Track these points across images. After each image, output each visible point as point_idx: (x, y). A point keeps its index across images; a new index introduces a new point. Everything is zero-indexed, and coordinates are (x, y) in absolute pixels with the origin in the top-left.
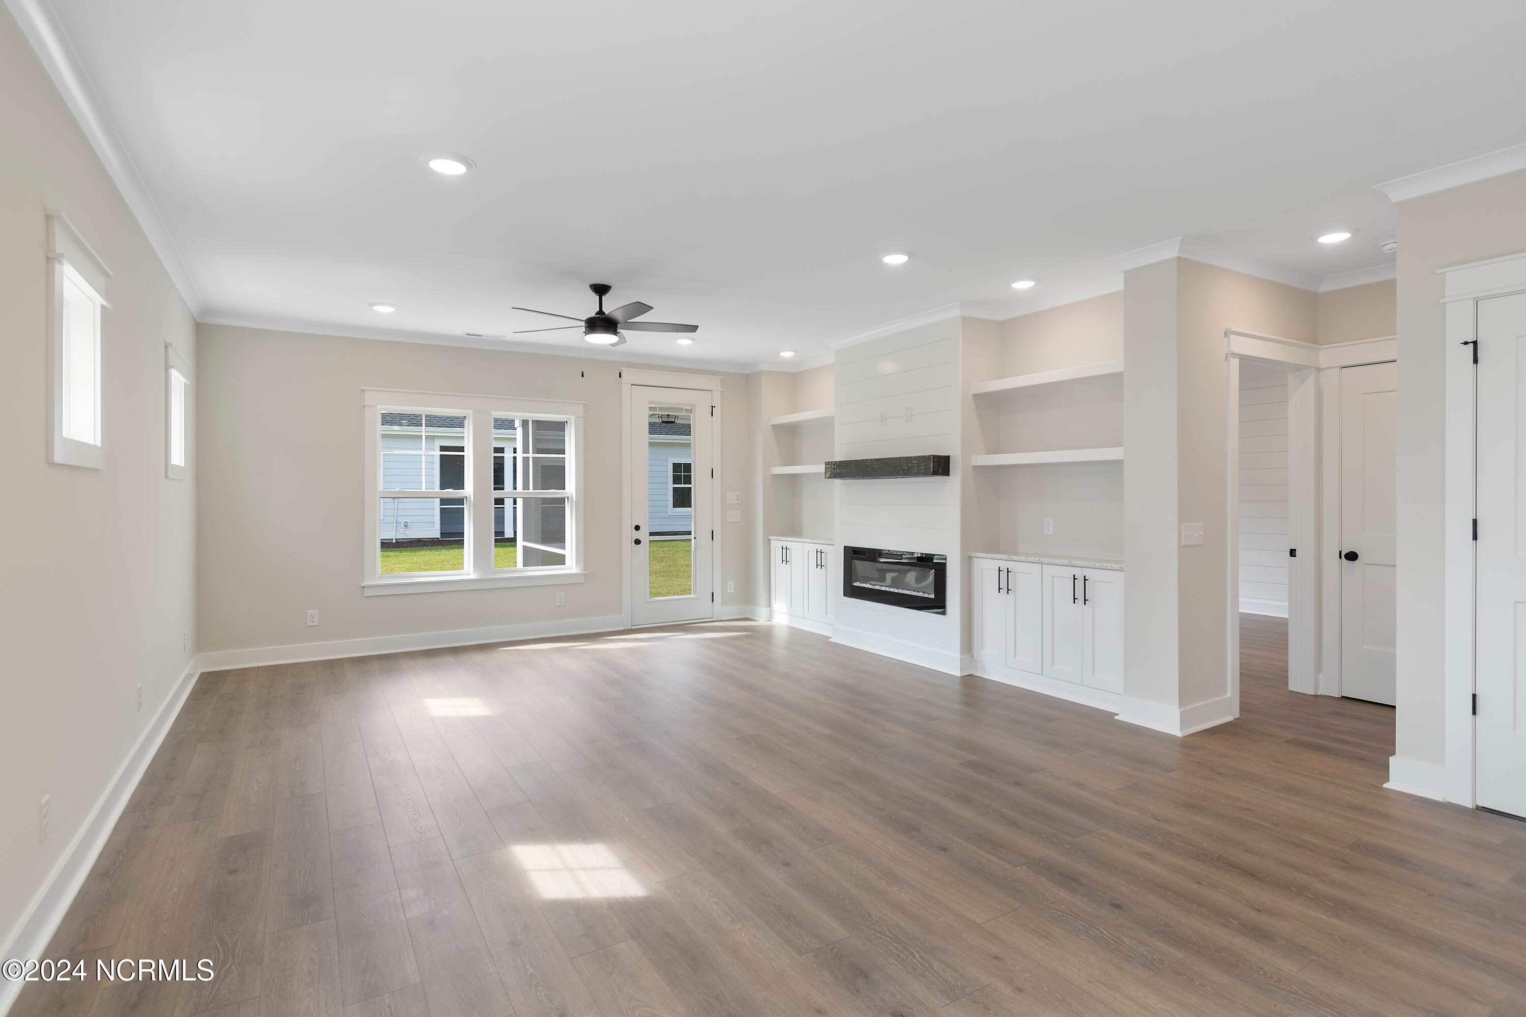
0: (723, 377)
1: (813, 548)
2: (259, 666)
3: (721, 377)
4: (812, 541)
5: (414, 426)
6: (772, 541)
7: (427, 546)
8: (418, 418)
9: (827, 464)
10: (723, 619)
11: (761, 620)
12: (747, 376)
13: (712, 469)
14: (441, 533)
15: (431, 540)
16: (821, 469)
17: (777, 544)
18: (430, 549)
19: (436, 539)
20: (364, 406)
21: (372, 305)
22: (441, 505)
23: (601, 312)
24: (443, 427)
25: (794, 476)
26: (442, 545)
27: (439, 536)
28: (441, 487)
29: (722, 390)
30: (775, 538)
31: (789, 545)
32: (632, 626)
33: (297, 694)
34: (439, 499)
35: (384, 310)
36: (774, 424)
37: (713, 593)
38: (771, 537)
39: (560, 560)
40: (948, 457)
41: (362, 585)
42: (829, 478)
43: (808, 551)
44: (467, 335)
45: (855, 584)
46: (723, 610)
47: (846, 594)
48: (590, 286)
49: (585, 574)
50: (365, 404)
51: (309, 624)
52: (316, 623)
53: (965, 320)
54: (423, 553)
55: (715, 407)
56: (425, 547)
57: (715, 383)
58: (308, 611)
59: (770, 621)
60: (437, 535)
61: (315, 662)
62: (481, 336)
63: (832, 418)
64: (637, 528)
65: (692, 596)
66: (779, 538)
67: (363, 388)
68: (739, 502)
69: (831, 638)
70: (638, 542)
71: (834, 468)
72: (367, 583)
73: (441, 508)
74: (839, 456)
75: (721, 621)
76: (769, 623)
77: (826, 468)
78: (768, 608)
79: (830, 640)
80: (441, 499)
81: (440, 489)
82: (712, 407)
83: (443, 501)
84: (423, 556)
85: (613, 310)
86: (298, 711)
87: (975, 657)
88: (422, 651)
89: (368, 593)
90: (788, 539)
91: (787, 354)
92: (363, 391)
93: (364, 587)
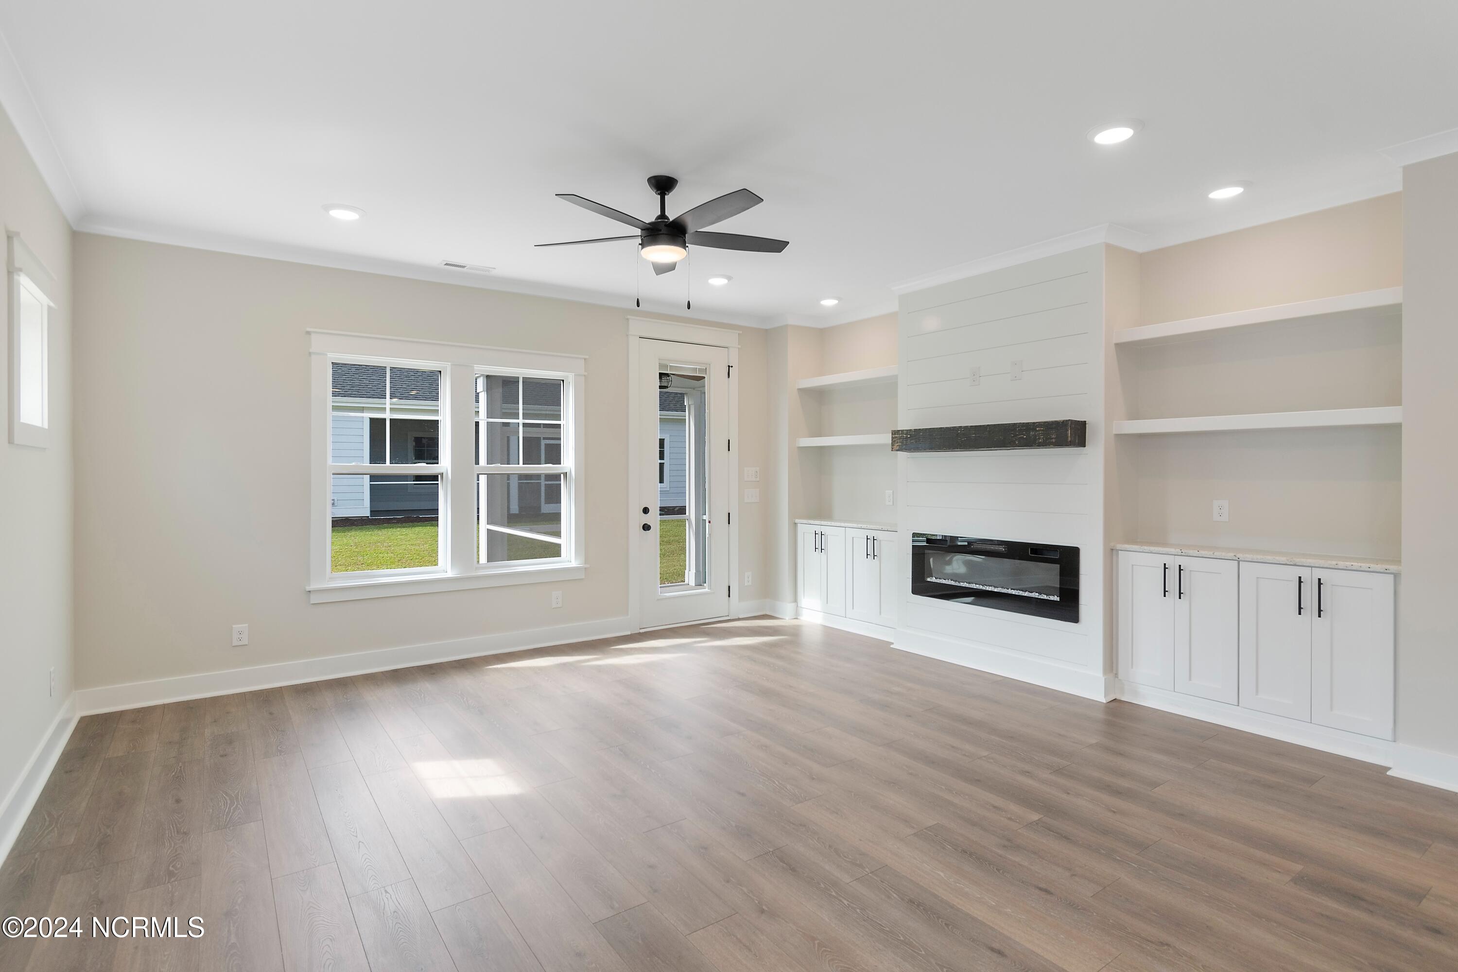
0: (741, 332)
1: (863, 534)
2: (165, 703)
3: (738, 332)
4: (860, 526)
5: (342, 396)
6: (799, 524)
7: (356, 525)
8: (346, 388)
9: (894, 433)
10: (740, 617)
11: (787, 619)
12: (766, 330)
13: (729, 440)
14: (371, 511)
15: (360, 518)
16: (887, 439)
17: (807, 530)
18: (360, 529)
19: (366, 518)
20: (310, 354)
21: (327, 208)
22: (370, 482)
23: (663, 215)
24: (374, 398)
25: (821, 448)
26: (373, 524)
27: (369, 515)
28: (370, 461)
29: (740, 347)
30: (805, 521)
31: (824, 530)
32: (640, 629)
33: (222, 756)
34: (369, 476)
35: (344, 215)
36: (800, 387)
37: (729, 587)
38: (797, 521)
39: (554, 551)
40: (1084, 423)
41: (308, 588)
42: (897, 450)
43: (853, 538)
44: (446, 264)
45: (929, 580)
46: (739, 606)
47: (915, 591)
48: (650, 180)
49: (585, 568)
50: (311, 351)
51: (235, 643)
52: (245, 641)
53: (1108, 246)
54: (353, 533)
55: (732, 367)
56: (354, 527)
57: (731, 339)
58: (234, 626)
59: (797, 619)
60: (367, 513)
61: (244, 694)
62: (464, 267)
63: (896, 377)
64: (646, 511)
65: (707, 590)
66: (809, 521)
67: (309, 329)
68: (758, 479)
69: (893, 643)
70: (646, 527)
71: (907, 438)
72: (313, 586)
73: (370, 484)
74: (906, 424)
75: (739, 619)
76: (795, 622)
77: (893, 438)
78: (793, 604)
79: (892, 646)
80: (370, 476)
81: (370, 463)
82: (729, 366)
83: (373, 478)
84: (354, 537)
85: (683, 213)
86: (226, 794)
87: (1120, 677)
88: (387, 671)
89: (314, 599)
90: (823, 523)
91: (829, 303)
92: (308, 333)
93: (310, 591)
